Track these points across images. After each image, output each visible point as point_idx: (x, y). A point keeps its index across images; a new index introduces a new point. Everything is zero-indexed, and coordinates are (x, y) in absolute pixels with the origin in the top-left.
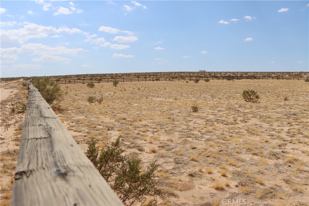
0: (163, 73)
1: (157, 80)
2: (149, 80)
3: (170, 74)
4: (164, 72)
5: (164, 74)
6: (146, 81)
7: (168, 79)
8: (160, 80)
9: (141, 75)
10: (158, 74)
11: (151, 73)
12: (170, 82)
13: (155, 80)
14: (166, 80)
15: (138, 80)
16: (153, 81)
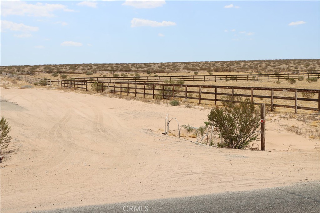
0: (242, 64)
1: (233, 80)
2: (219, 79)
3: (257, 64)
4: (245, 62)
5: (244, 65)
6: (216, 80)
7: (251, 78)
8: (238, 78)
9: (198, 68)
10: (232, 67)
11: (217, 62)
12: (253, 82)
13: (229, 79)
14: (248, 79)
15: (203, 79)
16: (227, 80)
